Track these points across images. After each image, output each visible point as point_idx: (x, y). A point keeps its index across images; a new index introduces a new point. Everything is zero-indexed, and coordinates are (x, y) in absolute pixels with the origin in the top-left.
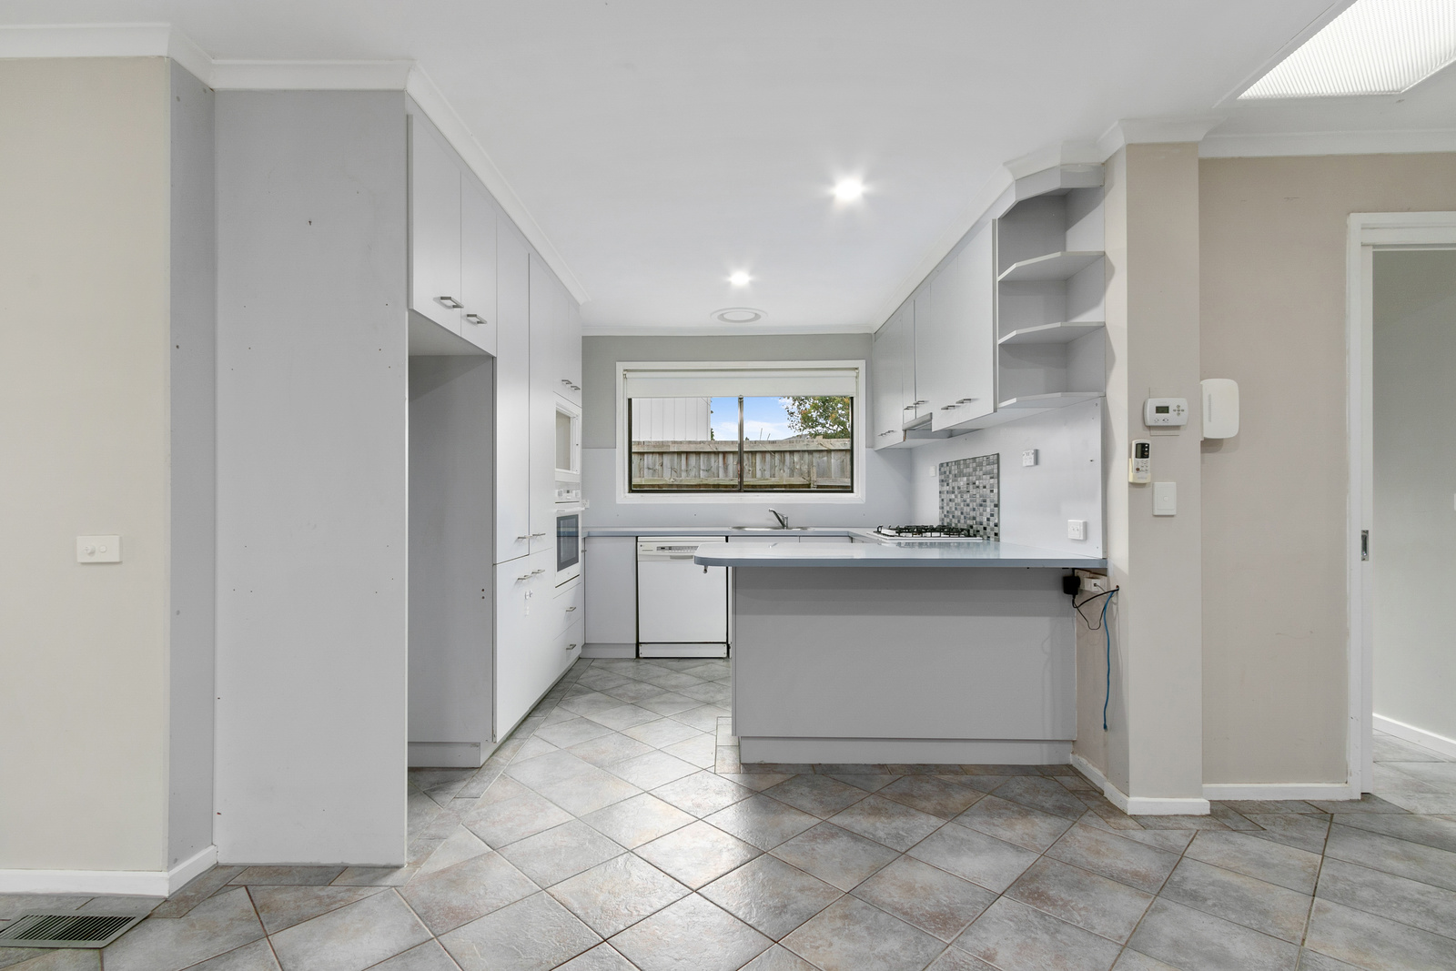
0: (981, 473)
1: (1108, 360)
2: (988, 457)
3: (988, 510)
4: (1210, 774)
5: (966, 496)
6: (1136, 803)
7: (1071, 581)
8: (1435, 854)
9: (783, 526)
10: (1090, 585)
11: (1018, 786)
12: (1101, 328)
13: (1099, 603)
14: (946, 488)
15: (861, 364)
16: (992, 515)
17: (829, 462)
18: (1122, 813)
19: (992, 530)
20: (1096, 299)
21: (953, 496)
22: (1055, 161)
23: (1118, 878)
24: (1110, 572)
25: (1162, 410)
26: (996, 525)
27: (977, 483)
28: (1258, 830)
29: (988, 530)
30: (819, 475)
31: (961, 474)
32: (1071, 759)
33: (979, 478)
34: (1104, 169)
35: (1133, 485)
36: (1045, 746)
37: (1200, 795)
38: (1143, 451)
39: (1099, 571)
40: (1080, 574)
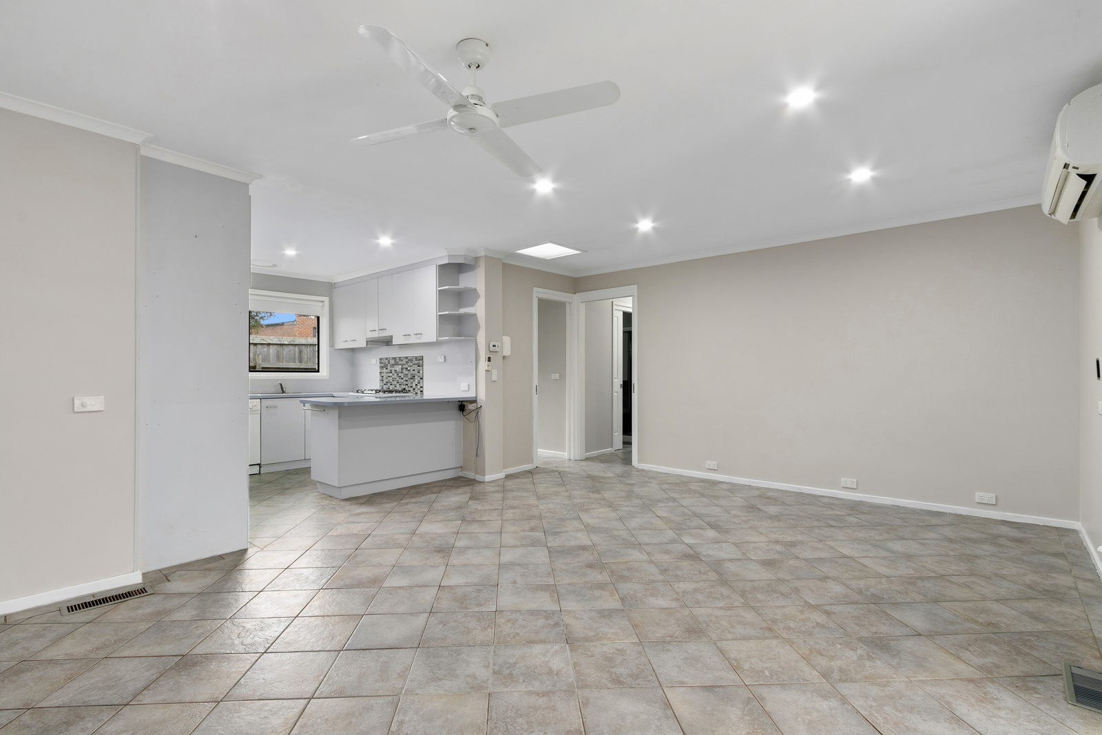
0: (411, 364)
1: (478, 327)
2: (416, 357)
3: (416, 381)
4: (505, 467)
5: (402, 376)
6: (488, 478)
7: (462, 406)
8: (553, 474)
9: (283, 392)
10: (471, 407)
11: (451, 483)
12: (475, 315)
13: (474, 414)
14: (385, 370)
15: (326, 299)
16: (419, 383)
17: (268, 351)
18: (484, 482)
19: (419, 389)
20: (473, 304)
21: (391, 375)
22: (463, 253)
23: (493, 492)
24: (478, 401)
25: (494, 346)
26: (421, 387)
27: (409, 368)
28: (517, 478)
29: (416, 389)
30: (263, 361)
31: (397, 364)
32: (460, 474)
33: (410, 366)
34: (477, 259)
35: (486, 371)
36: (453, 470)
37: (502, 472)
38: (489, 360)
39: (474, 401)
40: (465, 403)
